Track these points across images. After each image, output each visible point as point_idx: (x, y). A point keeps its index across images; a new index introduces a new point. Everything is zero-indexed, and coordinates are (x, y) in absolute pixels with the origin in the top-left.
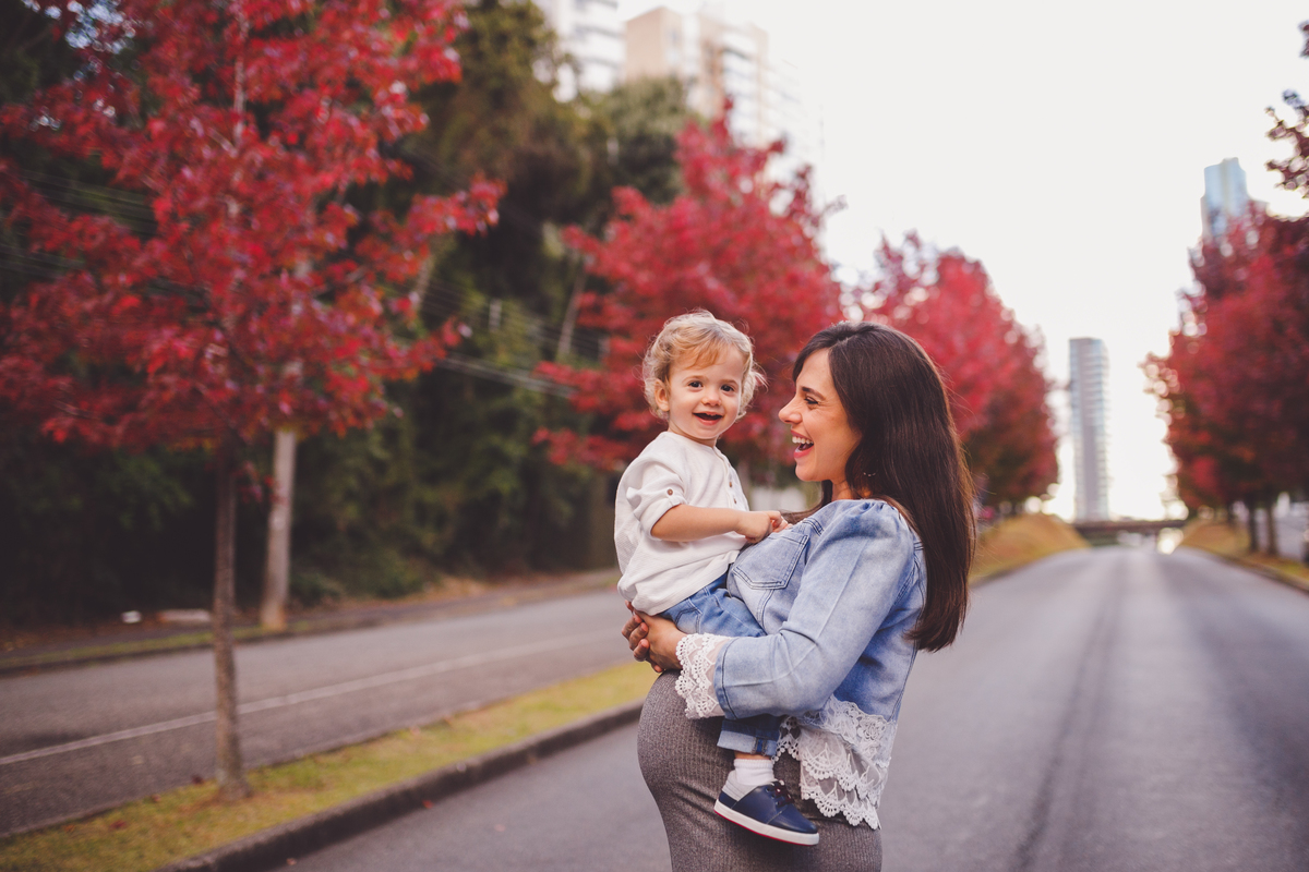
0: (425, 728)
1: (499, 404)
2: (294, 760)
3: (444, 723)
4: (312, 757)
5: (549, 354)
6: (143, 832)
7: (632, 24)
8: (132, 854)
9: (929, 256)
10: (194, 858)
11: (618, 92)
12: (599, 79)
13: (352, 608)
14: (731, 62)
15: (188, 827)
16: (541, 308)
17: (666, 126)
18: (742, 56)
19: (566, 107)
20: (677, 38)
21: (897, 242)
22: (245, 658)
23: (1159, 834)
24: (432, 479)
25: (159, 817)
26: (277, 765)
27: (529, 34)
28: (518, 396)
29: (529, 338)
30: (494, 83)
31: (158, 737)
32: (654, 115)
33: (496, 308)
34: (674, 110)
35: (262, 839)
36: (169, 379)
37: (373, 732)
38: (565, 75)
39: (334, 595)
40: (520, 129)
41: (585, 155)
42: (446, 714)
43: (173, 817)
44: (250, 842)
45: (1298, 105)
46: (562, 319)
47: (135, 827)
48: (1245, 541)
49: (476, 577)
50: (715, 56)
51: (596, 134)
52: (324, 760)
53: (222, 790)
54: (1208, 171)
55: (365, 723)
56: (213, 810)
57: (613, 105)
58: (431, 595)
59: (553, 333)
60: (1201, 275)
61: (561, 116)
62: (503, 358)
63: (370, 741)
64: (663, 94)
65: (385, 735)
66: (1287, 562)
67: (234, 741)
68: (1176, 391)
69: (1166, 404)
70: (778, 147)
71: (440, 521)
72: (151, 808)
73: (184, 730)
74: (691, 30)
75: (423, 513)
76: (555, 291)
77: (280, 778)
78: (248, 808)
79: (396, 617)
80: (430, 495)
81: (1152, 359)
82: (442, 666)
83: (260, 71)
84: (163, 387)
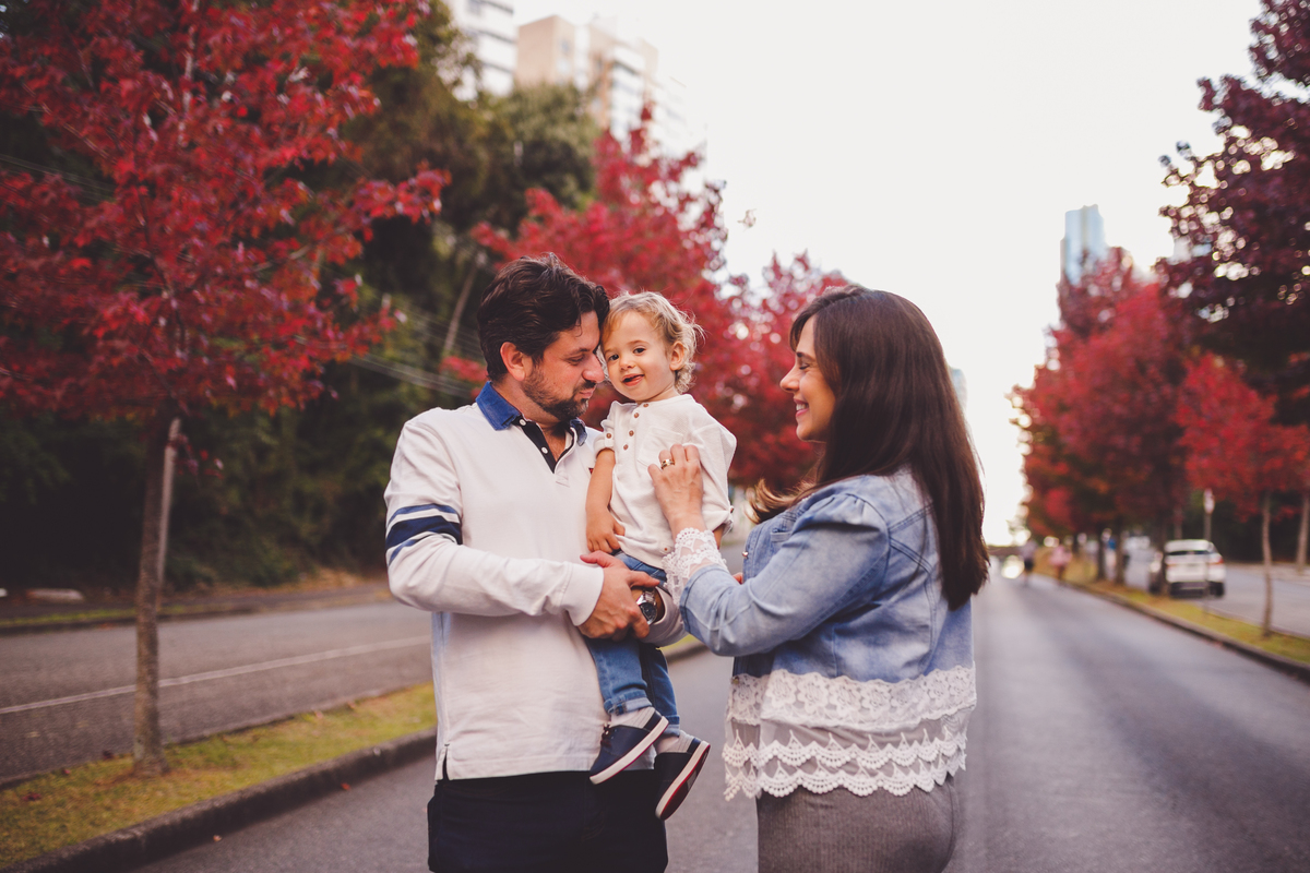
0: (327, 712)
1: (384, 397)
2: (202, 739)
3: (348, 708)
4: (220, 735)
5: (434, 352)
6: (61, 804)
7: (524, 30)
8: (54, 825)
9: (816, 278)
10: (123, 831)
11: (517, 96)
12: (498, 84)
13: (226, 594)
14: (620, 75)
15: (107, 802)
16: (428, 305)
17: (562, 133)
18: (632, 71)
19: (465, 105)
20: (568, 49)
21: (786, 263)
22: (165, 633)
23: (1073, 834)
24: (312, 468)
25: (75, 791)
26: (185, 743)
27: (435, 31)
28: (404, 389)
29: (416, 335)
30: (397, 78)
31: (50, 712)
32: (554, 122)
33: (387, 301)
34: (572, 118)
35: (188, 813)
36: (118, 344)
37: (278, 715)
38: (468, 77)
39: (208, 580)
40: (420, 126)
41: (483, 155)
42: (350, 699)
43: (91, 790)
44: (178, 817)
45: (1189, 156)
46: (450, 317)
47: (50, 799)
48: (1093, 570)
49: (351, 570)
50: (605, 67)
51: (495, 135)
52: (230, 739)
53: (138, 765)
54: (1068, 215)
55: (264, 707)
56: (129, 784)
57: (512, 108)
58: (306, 585)
59: (440, 330)
60: (1066, 316)
61: (462, 115)
62: (390, 352)
63: (274, 723)
64: (562, 103)
65: (291, 718)
66: (1133, 590)
67: (153, 716)
68: (1038, 422)
69: (1027, 436)
70: (691, 160)
71: (319, 511)
72: (63, 781)
73: (76, 705)
74: (582, 42)
75: (300, 500)
76: (442, 289)
77: (192, 755)
78: (166, 784)
79: (272, 605)
80: (309, 486)
81: (1017, 390)
82: (331, 654)
83: (224, 40)
84: (115, 352)
